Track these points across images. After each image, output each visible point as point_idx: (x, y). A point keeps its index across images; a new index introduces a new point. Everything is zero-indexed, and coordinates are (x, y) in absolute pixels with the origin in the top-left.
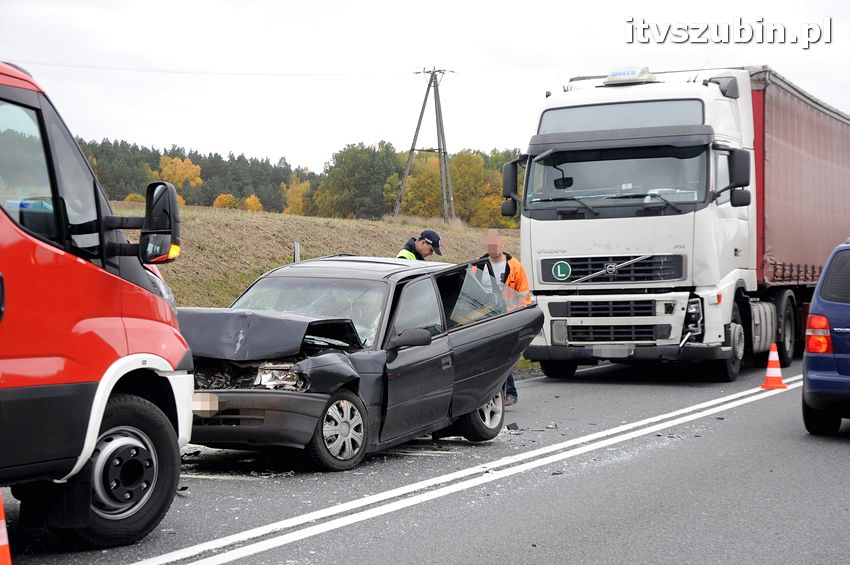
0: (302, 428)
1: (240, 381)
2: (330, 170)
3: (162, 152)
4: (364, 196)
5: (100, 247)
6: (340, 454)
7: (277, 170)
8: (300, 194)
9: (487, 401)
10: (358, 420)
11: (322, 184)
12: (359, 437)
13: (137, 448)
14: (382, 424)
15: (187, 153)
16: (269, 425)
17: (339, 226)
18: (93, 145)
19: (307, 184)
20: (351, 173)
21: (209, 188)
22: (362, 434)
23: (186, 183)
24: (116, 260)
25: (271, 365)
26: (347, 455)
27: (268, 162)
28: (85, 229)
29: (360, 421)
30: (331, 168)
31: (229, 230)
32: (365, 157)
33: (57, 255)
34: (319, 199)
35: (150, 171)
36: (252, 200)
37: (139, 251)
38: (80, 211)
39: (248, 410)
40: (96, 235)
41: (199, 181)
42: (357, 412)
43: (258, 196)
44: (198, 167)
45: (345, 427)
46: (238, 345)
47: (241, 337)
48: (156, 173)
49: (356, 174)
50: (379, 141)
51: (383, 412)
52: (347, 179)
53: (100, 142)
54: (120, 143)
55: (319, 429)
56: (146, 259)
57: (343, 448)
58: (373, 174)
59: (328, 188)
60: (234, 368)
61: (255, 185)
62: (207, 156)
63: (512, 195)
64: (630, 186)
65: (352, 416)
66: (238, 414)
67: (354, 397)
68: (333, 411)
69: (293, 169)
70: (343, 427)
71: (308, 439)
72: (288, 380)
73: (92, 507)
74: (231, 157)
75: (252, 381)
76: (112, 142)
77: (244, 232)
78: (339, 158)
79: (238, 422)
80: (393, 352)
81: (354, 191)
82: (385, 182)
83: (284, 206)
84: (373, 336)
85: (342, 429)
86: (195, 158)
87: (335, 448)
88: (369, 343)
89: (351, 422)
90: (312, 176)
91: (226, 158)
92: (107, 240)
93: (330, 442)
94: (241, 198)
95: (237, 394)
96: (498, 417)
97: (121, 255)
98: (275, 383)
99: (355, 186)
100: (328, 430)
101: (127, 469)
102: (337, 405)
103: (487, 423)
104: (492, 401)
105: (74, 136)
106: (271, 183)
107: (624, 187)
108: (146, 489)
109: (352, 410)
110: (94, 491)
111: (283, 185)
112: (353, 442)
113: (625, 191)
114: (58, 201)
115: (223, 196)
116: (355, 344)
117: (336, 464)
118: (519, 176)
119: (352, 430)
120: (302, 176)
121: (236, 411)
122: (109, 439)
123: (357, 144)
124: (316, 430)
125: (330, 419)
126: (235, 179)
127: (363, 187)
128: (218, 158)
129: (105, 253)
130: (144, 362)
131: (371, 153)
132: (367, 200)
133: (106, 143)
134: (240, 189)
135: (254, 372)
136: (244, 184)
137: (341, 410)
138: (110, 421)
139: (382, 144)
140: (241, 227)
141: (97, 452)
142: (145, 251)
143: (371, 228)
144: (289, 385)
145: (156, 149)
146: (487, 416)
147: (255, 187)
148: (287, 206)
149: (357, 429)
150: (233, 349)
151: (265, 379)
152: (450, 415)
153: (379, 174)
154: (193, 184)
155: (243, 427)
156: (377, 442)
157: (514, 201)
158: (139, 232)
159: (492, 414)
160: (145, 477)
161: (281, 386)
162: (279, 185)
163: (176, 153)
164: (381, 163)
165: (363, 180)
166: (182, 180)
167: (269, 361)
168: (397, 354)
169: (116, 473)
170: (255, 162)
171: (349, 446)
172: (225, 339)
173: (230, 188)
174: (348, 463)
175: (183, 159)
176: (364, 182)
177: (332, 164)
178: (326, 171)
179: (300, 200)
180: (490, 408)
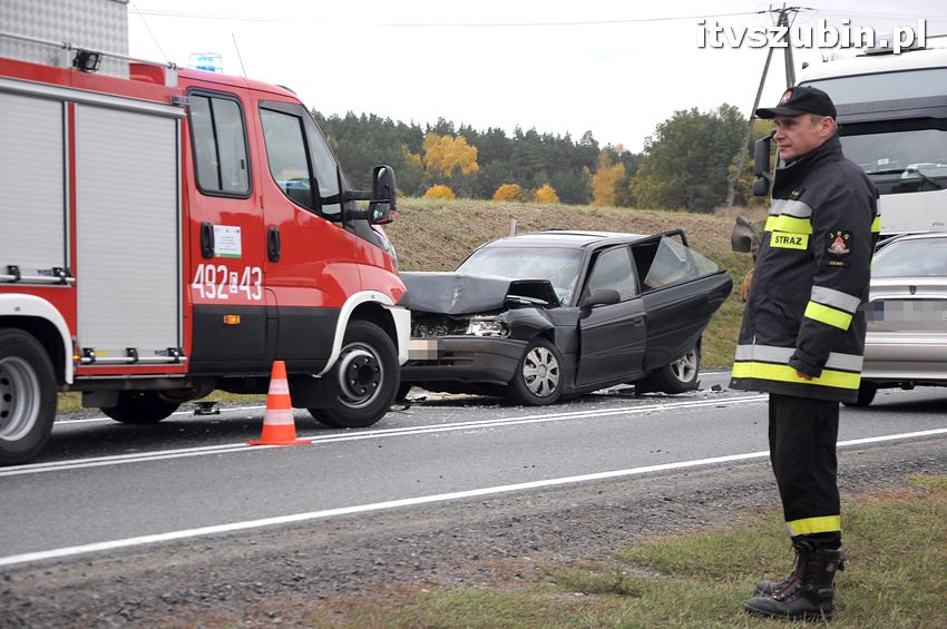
0: (505, 368)
1: (455, 331)
2: (654, 149)
3: (424, 129)
4: (701, 182)
5: (341, 214)
6: (538, 392)
7: (580, 149)
8: (613, 181)
9: (680, 356)
10: (554, 364)
11: (642, 167)
12: (555, 379)
13: (368, 357)
14: (577, 370)
15: (456, 129)
16: (477, 364)
17: (608, 214)
18: (335, 122)
19: (620, 167)
20: (683, 150)
21: (487, 176)
22: (557, 376)
23: (457, 169)
24: (352, 222)
25: (480, 317)
26: (543, 393)
27: (568, 138)
28: (331, 200)
29: (556, 365)
30: (654, 144)
31: (479, 219)
32: (702, 127)
33: (312, 218)
34: (638, 187)
35: (409, 154)
36: (545, 191)
37: (368, 216)
38: (328, 188)
39: (460, 353)
40: (338, 205)
41: (475, 166)
42: (553, 358)
43: (553, 185)
44: (474, 148)
45: (543, 369)
46: (454, 302)
47: (456, 295)
48: (417, 157)
49: (689, 152)
50: (721, 105)
51: (578, 359)
52: (677, 159)
53: (343, 116)
54: (368, 116)
55: (519, 370)
56: (373, 221)
57: (541, 388)
58: (712, 153)
59: (650, 173)
60: (451, 320)
61: (550, 171)
62: (486, 132)
63: (764, 173)
64: (886, 161)
65: (549, 361)
66: (453, 356)
67: (551, 345)
68: (532, 356)
69: (601, 147)
70: (540, 369)
71: (510, 377)
72: (495, 329)
73: (339, 398)
74: (518, 132)
75: (465, 331)
76: (359, 116)
77: (496, 222)
78: (667, 131)
79: (452, 362)
80: (587, 310)
81: (686, 176)
82: (729, 162)
83: (588, 199)
84: (570, 296)
85: (539, 371)
86: (468, 134)
87: (533, 386)
88: (566, 302)
89: (548, 366)
90: (627, 156)
91: (510, 135)
92: (346, 208)
93: (530, 381)
94: (530, 189)
95: (452, 340)
96: (693, 372)
97: (356, 218)
98: (484, 332)
99: (687, 169)
100: (527, 371)
101: (363, 372)
102: (536, 351)
103: (681, 377)
104: (685, 358)
105: (310, 110)
106: (571, 166)
107: (880, 162)
108: (376, 387)
109: (549, 356)
110: (340, 387)
111: (586, 169)
112: (550, 382)
113: (879, 167)
114: (313, 181)
115: (505, 186)
116: (553, 301)
117: (534, 399)
118: (771, 157)
119: (548, 372)
120: (614, 156)
121: (451, 354)
122: (349, 351)
123: (689, 111)
124: (517, 370)
125: (529, 362)
126: (522, 164)
127: (699, 170)
128: (499, 134)
129: (345, 218)
130: (373, 297)
131: (710, 122)
132: (705, 188)
133: (351, 119)
134: (530, 177)
135: (466, 324)
136: (534, 170)
137: (539, 355)
138: (349, 338)
139: (724, 108)
140: (493, 217)
141: (340, 359)
142: (373, 216)
143: (648, 217)
144: (495, 333)
145: (416, 125)
146: (681, 371)
147: (550, 174)
148: (593, 200)
149: (553, 371)
150: (449, 305)
151: (476, 329)
152: (644, 368)
153: (721, 151)
154: (465, 171)
155: (457, 366)
156: (573, 385)
157: (767, 181)
158: (368, 202)
159: (686, 370)
160: (375, 379)
161: (489, 334)
162: (581, 169)
163: (443, 129)
164: (724, 135)
165: (698, 160)
166: (452, 165)
167: (479, 314)
168: (590, 312)
169: (355, 375)
170: (549, 140)
171: (546, 386)
172: (443, 297)
173: (515, 176)
174: (544, 400)
175: (454, 136)
176: (701, 164)
177: (655, 139)
178: (648, 149)
179: (611, 189)
180: (684, 364)
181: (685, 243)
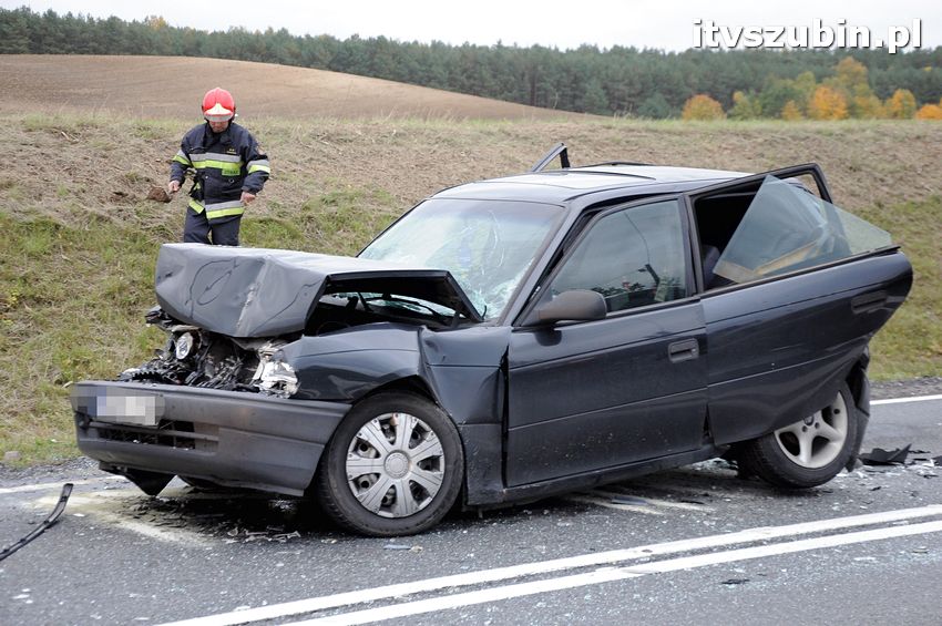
6: (383, 508)
9: (804, 417)
10: (431, 448)
12: (431, 480)
14: (504, 455)
16: (227, 451)
22: (440, 472)
26: (398, 509)
29: (437, 450)
42: (430, 435)
45: (398, 460)
46: (243, 311)
47: (249, 298)
51: (504, 435)
55: (336, 462)
57: (391, 499)
65: (417, 440)
66: (192, 431)
68: (371, 432)
71: (306, 480)
79: (191, 443)
87: (372, 496)
89: (412, 452)
93: (362, 485)
96: (835, 447)
100: (357, 465)
102: (384, 422)
103: (804, 458)
104: (818, 417)
109: (419, 430)
112: (417, 487)
119: (413, 467)
121: (188, 426)
137: (390, 430)
146: (804, 445)
149: (430, 464)
156: (497, 486)
159: (819, 443)
171: (405, 495)
174: (401, 524)
180: (812, 432)
181: (825, 195)
